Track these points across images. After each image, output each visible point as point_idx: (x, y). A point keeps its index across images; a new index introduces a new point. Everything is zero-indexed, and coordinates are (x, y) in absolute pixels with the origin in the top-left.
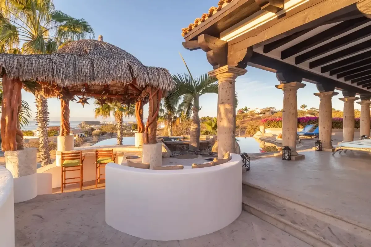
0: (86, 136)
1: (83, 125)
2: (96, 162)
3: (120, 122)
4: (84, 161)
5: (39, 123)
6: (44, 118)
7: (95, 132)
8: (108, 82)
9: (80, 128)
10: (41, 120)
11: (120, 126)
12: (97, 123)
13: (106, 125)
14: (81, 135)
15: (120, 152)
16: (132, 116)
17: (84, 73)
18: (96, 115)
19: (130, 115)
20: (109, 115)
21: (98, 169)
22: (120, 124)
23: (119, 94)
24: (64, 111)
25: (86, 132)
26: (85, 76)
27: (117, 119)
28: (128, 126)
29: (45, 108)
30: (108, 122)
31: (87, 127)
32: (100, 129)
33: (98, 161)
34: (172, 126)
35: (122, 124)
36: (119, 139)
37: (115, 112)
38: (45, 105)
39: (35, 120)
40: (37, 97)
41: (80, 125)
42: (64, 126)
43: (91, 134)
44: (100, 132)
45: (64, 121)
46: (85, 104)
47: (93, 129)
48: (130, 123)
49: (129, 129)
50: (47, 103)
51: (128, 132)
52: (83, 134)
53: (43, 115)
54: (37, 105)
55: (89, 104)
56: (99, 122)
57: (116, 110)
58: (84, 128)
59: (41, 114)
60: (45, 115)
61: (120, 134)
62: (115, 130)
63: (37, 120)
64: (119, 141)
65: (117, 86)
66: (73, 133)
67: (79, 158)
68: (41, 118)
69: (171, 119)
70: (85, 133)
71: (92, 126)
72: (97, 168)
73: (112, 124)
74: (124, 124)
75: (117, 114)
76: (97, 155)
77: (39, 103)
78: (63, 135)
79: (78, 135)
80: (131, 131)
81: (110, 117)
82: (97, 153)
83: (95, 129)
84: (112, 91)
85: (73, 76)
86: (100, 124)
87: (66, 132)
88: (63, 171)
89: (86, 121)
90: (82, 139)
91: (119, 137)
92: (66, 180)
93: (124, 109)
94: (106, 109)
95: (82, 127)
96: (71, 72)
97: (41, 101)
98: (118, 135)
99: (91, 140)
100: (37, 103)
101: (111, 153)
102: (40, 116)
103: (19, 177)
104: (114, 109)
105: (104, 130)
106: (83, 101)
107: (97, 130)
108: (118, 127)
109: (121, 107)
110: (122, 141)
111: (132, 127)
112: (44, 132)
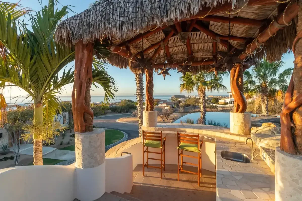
0: (175, 107)
1: (173, 98)
2: (178, 148)
3: (203, 97)
4: (165, 142)
5: (138, 97)
6: (141, 93)
7: (181, 104)
8: (194, 9)
9: (171, 101)
10: (139, 95)
11: (203, 100)
12: (183, 97)
13: (189, 99)
14: (172, 106)
15: (209, 137)
16: (215, 89)
17: (149, 5)
18: (181, 90)
19: (213, 89)
20: (193, 89)
21: (181, 157)
22: (202, 98)
23: (206, 60)
24: (148, 85)
25: (175, 103)
26: (151, 8)
27: (200, 93)
28: (208, 99)
29: (141, 85)
30: (191, 96)
31: (176, 100)
32: (185, 102)
33: (180, 147)
34: (267, 101)
35: (205, 98)
36: (202, 113)
37: (198, 87)
38: (142, 82)
39: (135, 95)
40: (136, 77)
41: (172, 98)
42: (148, 101)
43: (179, 106)
44: (185, 104)
45: (149, 96)
46: (166, 75)
47: (180, 102)
48: (210, 97)
49: (209, 102)
50: (143, 81)
51: (208, 105)
52: (173, 105)
53: (140, 91)
54: (136, 83)
55: (170, 75)
56: (185, 96)
57: (199, 84)
58: (174, 101)
59: (139, 90)
60: (142, 91)
61: (203, 108)
62: (197, 103)
63: (137, 95)
64: (202, 114)
65: (203, 51)
66: (167, 104)
67: (159, 140)
68: (139, 93)
69: (267, 92)
70: (175, 105)
71: (180, 100)
72: (179, 155)
73: (194, 98)
74: (206, 98)
75: (200, 89)
76: (179, 139)
77: (137, 81)
78: (147, 110)
79: (170, 106)
80: (212, 104)
81: (193, 92)
82: (179, 136)
83: (182, 102)
84: (197, 58)
85: (133, 16)
86: (186, 97)
87: (150, 107)
88: (144, 152)
89: (175, 96)
90: (172, 109)
91: (202, 110)
92: (149, 159)
93: (207, 84)
94: (189, 84)
95: (172, 100)
96: (131, 10)
97: (139, 80)
98: (201, 108)
99: (178, 111)
100: (136, 82)
101: (197, 140)
102: (138, 92)
103: (83, 168)
104: (197, 84)
105: (188, 103)
106: (164, 71)
107: (183, 103)
108: (201, 101)
109: (204, 82)
110: (205, 115)
111: (213, 101)
112: (141, 105)
